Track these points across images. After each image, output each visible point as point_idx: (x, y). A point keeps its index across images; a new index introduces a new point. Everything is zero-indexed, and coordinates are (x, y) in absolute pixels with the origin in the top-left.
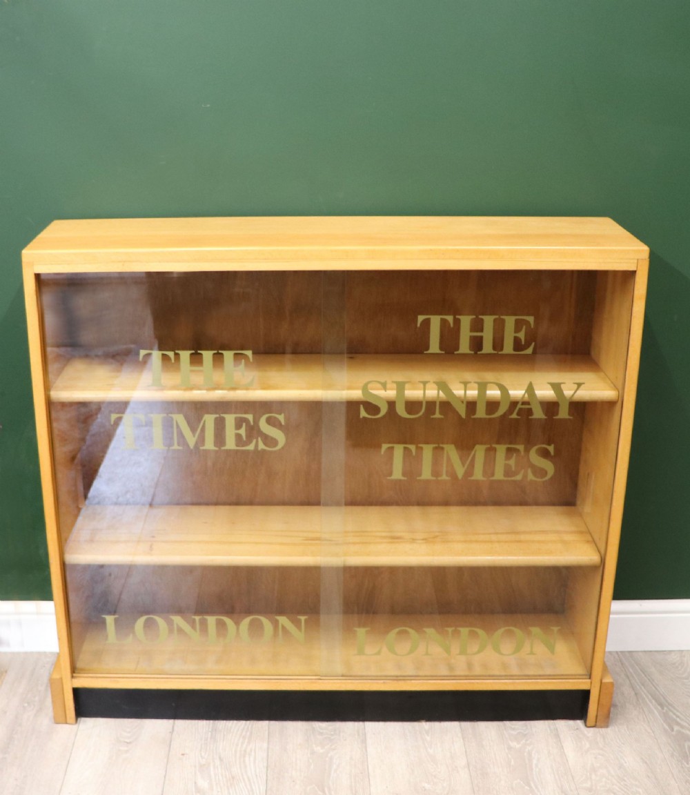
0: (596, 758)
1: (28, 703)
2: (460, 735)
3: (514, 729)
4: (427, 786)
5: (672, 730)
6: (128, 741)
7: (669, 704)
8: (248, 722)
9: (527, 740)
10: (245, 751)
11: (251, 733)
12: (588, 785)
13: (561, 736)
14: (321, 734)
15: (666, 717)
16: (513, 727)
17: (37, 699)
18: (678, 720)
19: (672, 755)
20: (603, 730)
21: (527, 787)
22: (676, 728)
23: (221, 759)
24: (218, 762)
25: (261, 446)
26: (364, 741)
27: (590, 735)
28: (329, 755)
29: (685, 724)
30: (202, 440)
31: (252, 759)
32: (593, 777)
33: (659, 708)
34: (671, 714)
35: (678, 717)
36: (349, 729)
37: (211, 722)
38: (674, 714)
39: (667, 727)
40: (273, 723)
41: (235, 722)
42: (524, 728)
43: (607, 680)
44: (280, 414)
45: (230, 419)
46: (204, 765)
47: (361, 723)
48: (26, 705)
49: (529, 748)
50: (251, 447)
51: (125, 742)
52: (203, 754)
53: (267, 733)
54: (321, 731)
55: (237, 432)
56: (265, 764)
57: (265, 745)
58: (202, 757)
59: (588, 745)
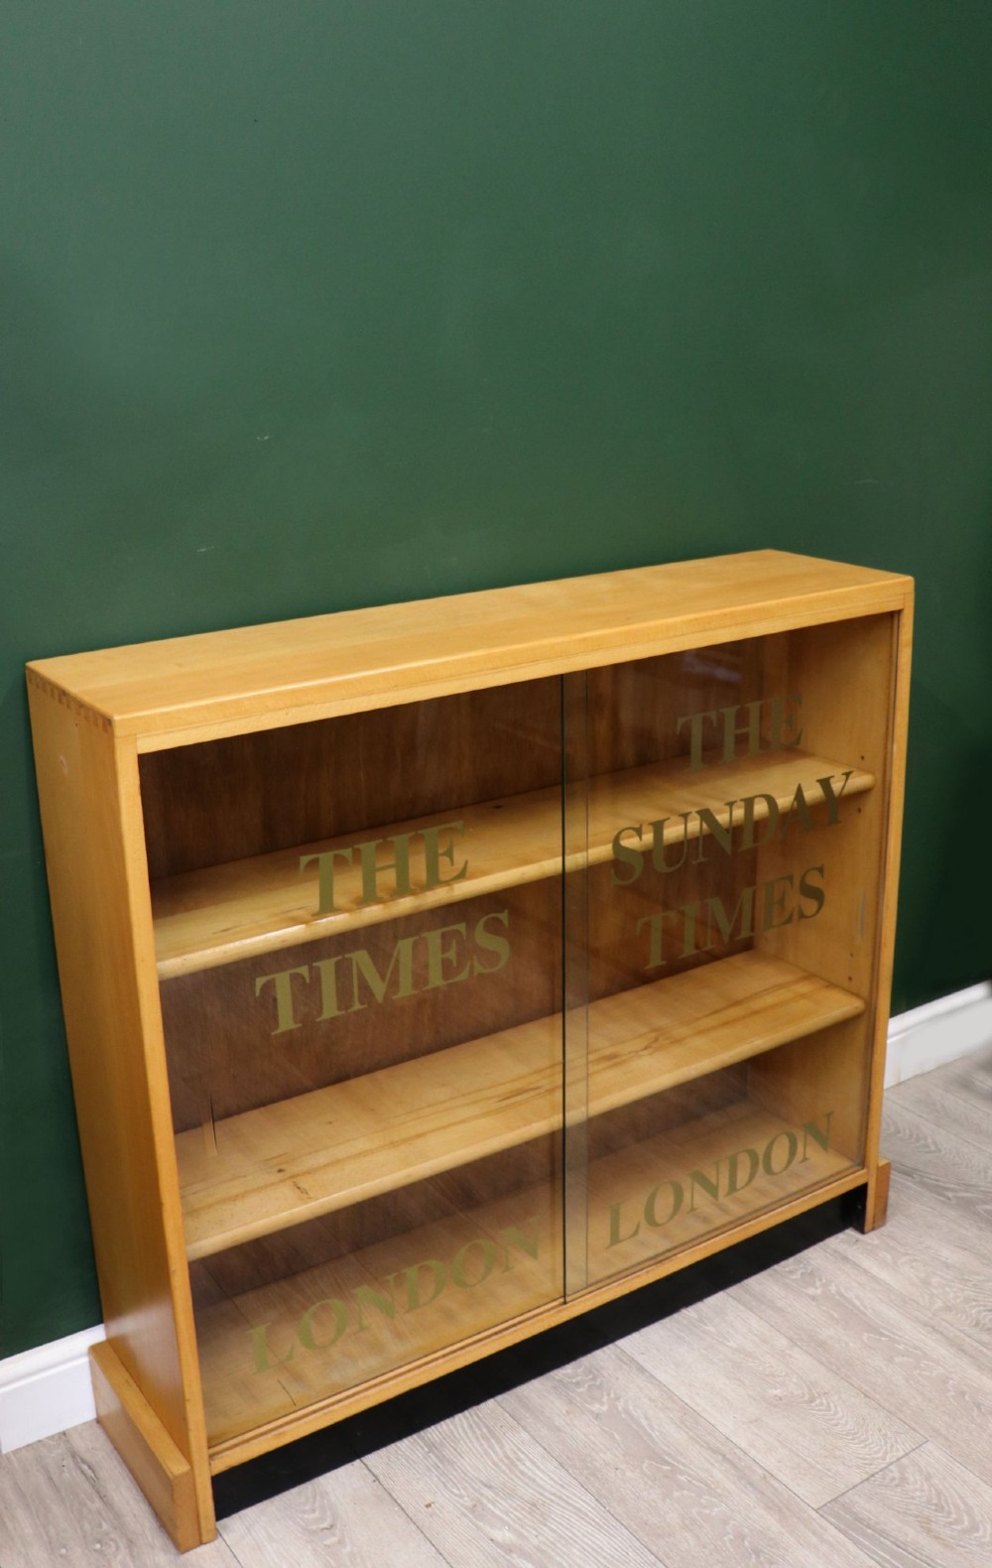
0: (912, 1267)
1: (99, 1542)
2: (741, 1308)
3: (791, 1272)
4: (778, 1392)
5: (949, 1199)
6: (325, 1525)
7: (915, 1169)
8: (466, 1413)
9: (821, 1280)
10: (508, 1458)
11: (487, 1427)
12: (939, 1304)
13: (850, 1257)
14: (578, 1384)
15: (923, 1184)
16: (787, 1269)
17: (105, 1526)
18: (941, 1184)
19: (981, 1229)
20: (883, 1230)
21: (883, 1338)
22: (950, 1195)
23: (490, 1487)
24: (489, 1493)
25: (479, 969)
26: (641, 1369)
27: (876, 1242)
28: (620, 1409)
29: (952, 1186)
30: (394, 984)
31: (528, 1464)
32: (935, 1291)
33: (910, 1178)
34: (925, 1179)
35: (937, 1181)
36: (602, 1358)
37: (415, 1436)
38: (930, 1178)
39: (942, 1198)
40: (499, 1398)
41: (448, 1421)
42: (802, 1266)
43: (882, 1162)
44: (502, 912)
45: (434, 938)
46: (475, 1506)
47: (611, 1346)
48: (98, 1546)
49: (833, 1289)
50: (463, 976)
51: (323, 1529)
52: (455, 1491)
53: (507, 1415)
54: (574, 1381)
55: (444, 956)
56: (556, 1464)
57: (525, 1435)
58: (461, 1497)
59: (889, 1256)
